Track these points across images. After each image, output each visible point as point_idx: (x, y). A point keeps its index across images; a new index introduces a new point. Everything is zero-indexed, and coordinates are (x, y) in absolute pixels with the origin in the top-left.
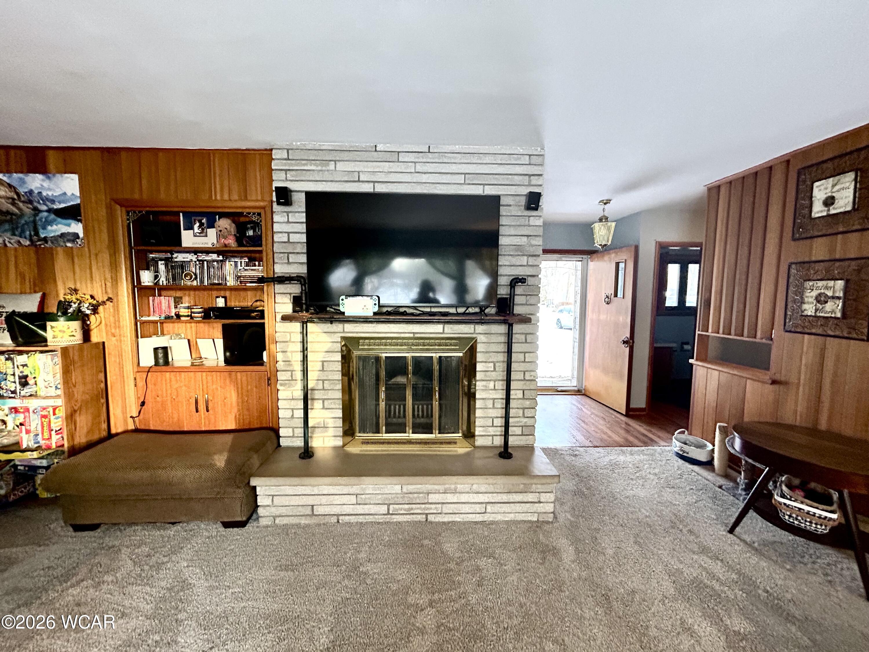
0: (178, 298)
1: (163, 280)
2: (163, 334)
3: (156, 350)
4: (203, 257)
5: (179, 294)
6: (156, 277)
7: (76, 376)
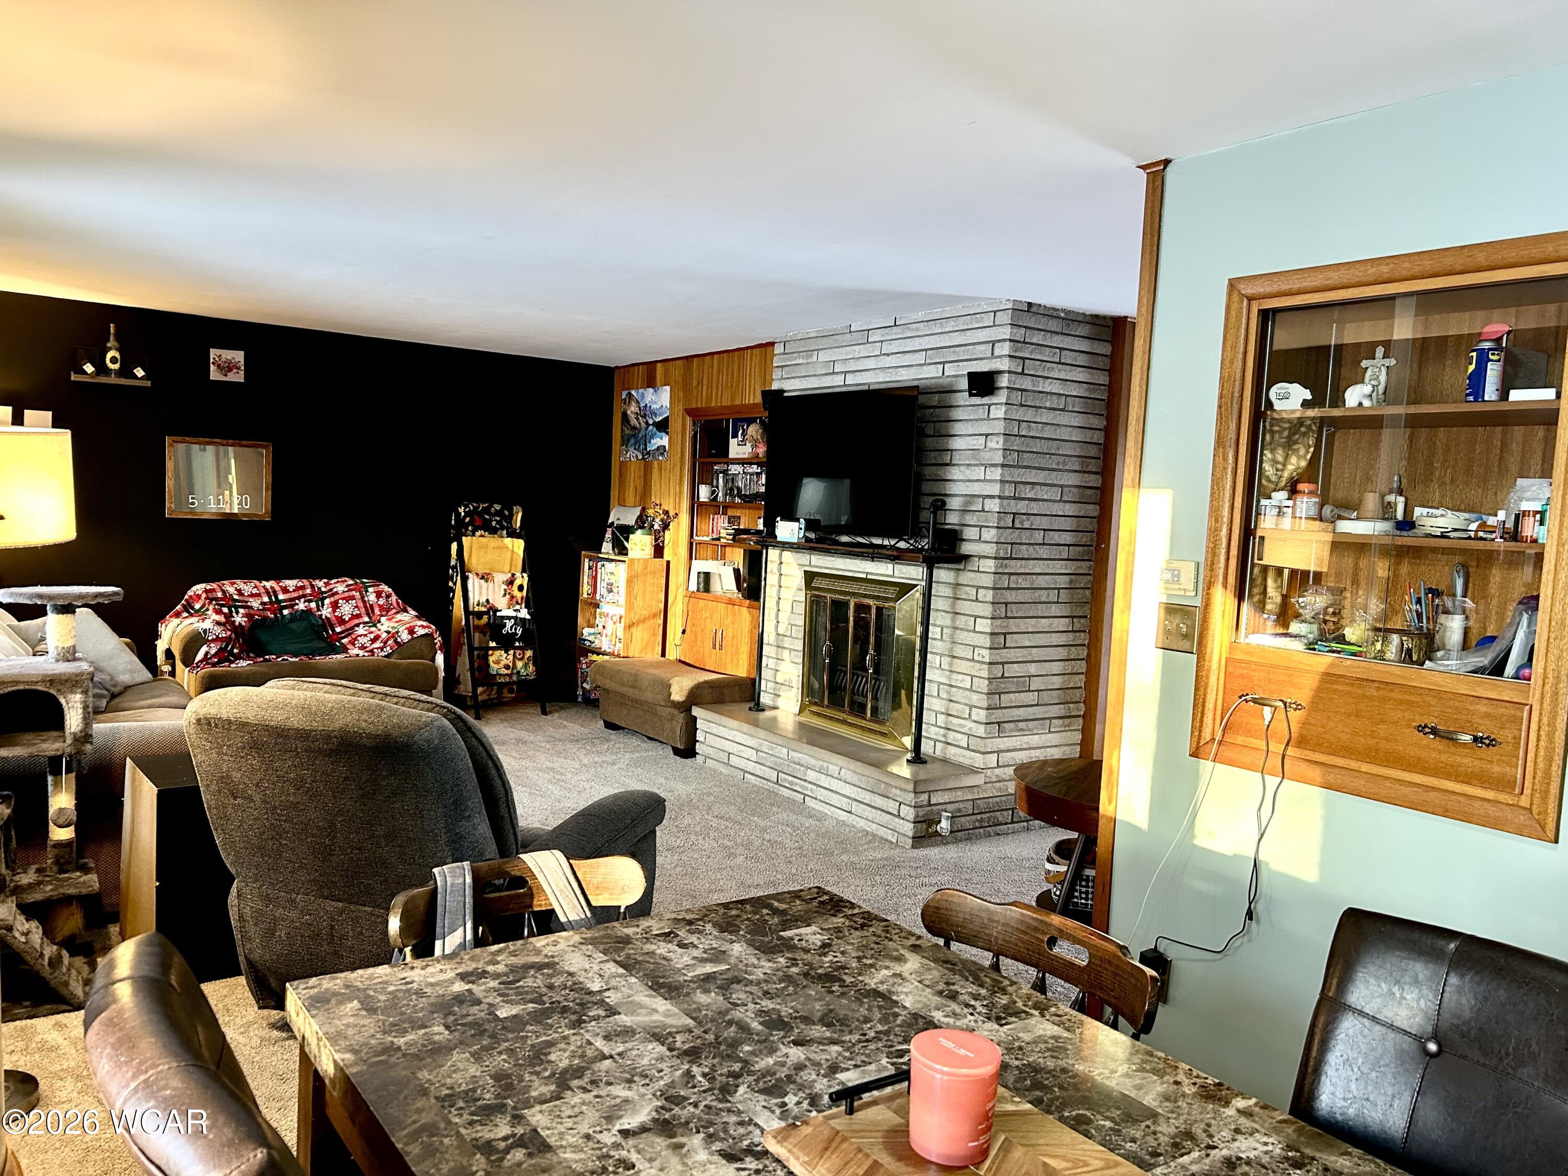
1: (720, 498)
3: (699, 573)
4: (746, 469)
6: (713, 492)
7: (638, 588)
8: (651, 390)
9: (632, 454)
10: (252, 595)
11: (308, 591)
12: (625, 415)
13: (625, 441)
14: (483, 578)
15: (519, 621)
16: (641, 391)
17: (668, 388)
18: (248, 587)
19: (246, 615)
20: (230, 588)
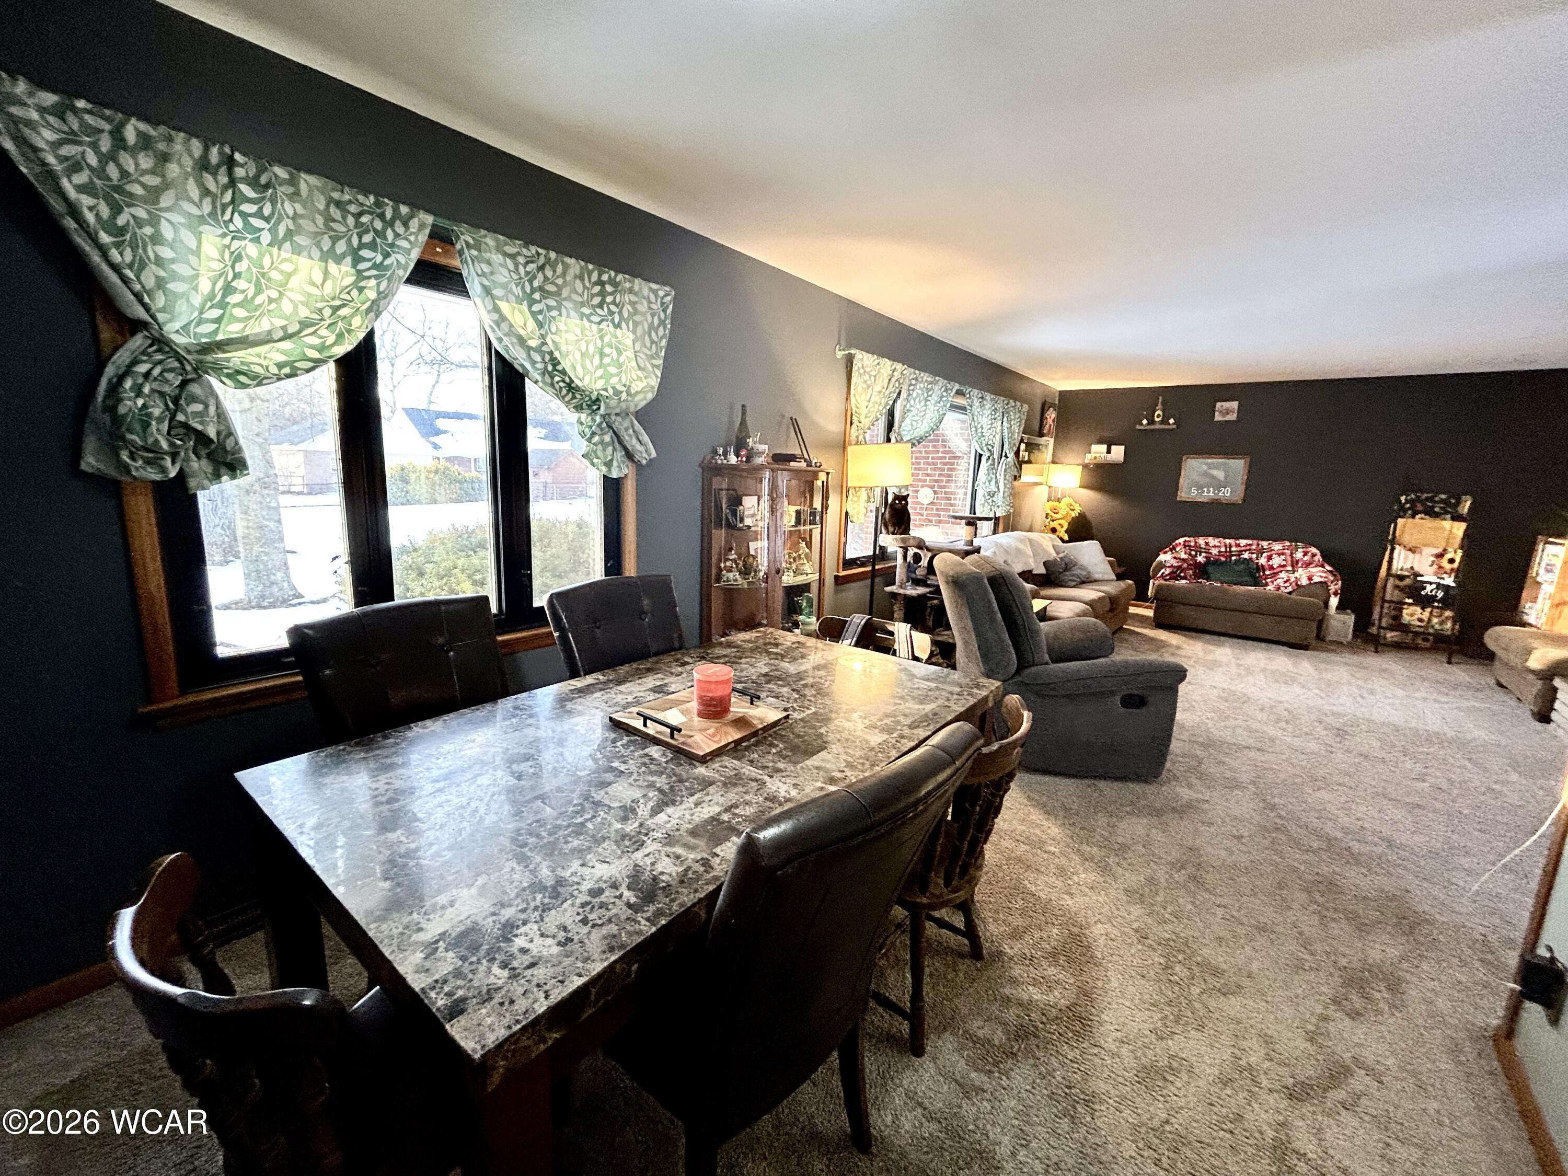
10: (1215, 546)
11: (1254, 547)
14: (1410, 550)
15: (1441, 586)
18: (1212, 541)
19: (1206, 557)
20: (1201, 541)
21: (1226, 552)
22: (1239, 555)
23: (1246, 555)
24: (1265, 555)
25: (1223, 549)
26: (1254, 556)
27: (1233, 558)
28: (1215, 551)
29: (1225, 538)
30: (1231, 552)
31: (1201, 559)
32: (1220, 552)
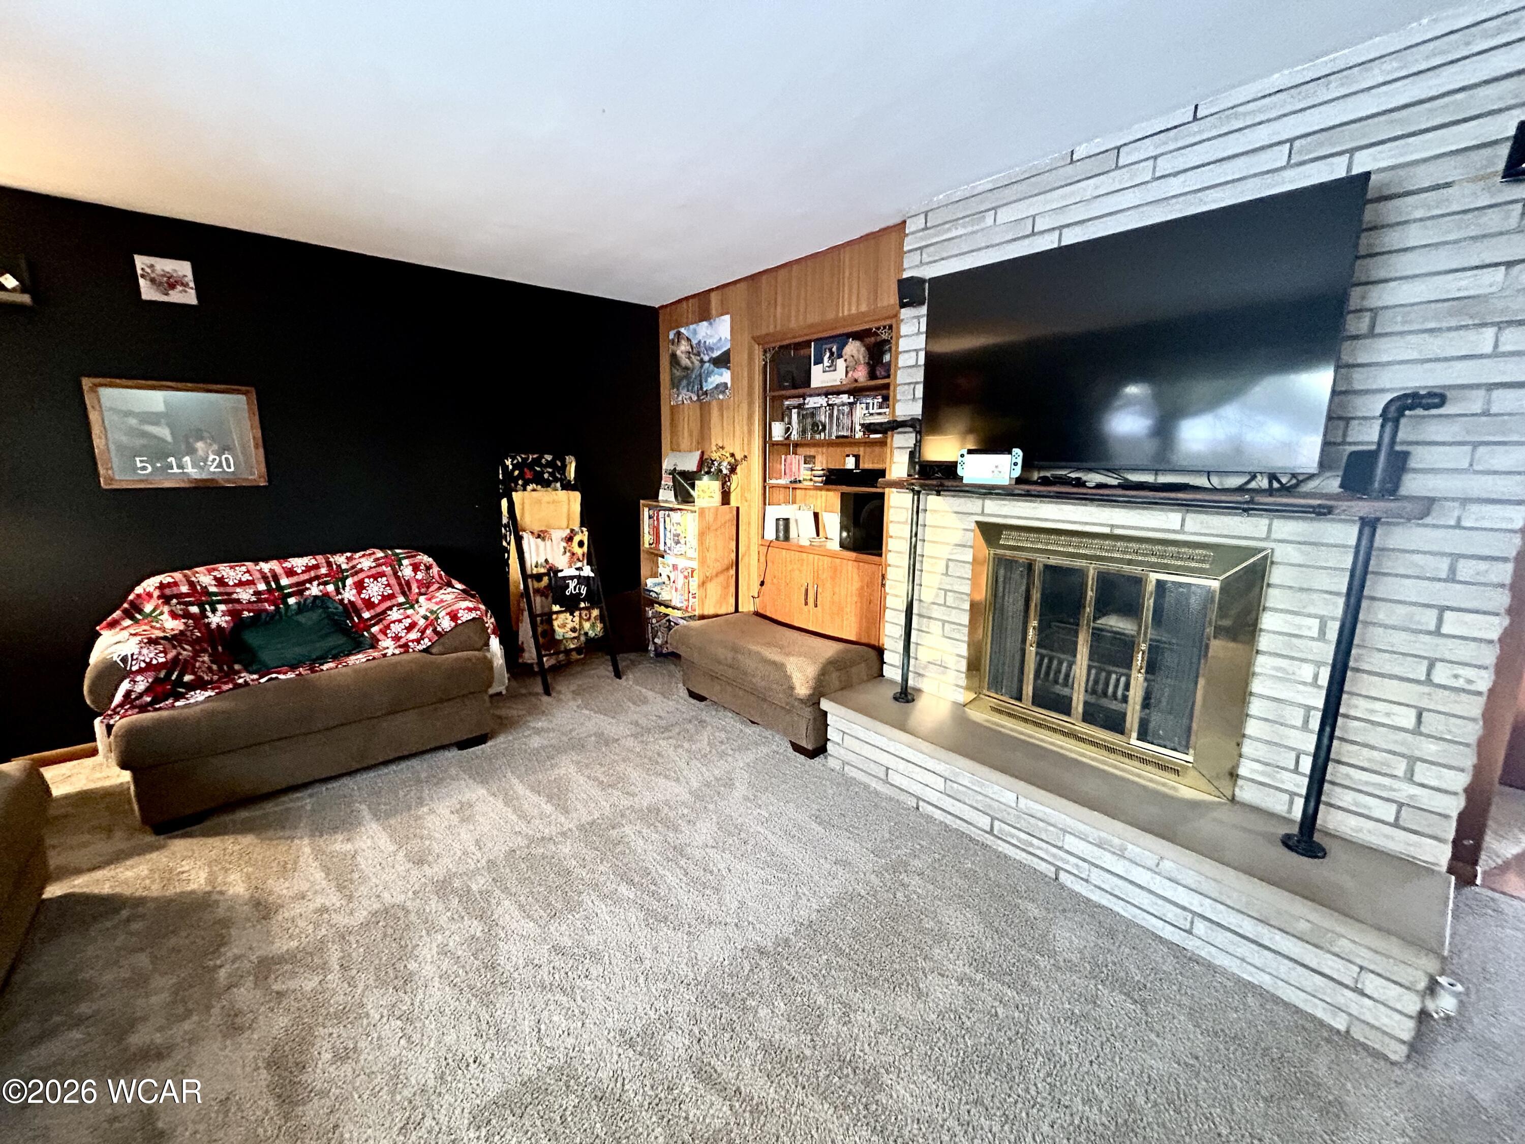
0: (810, 456)
1: (795, 436)
2: (794, 502)
3: (778, 520)
4: (834, 400)
5: (811, 451)
6: (787, 430)
7: (710, 540)
8: (705, 323)
9: (685, 396)
10: (241, 584)
11: (324, 571)
12: (674, 356)
13: (675, 384)
14: (539, 536)
15: (581, 580)
16: (692, 327)
17: (727, 318)
18: (232, 573)
19: (229, 613)
20: (204, 578)
21: (270, 590)
22: (300, 593)
23: (314, 590)
24: (349, 582)
25: (262, 587)
26: (330, 588)
27: (292, 601)
28: (245, 595)
29: (256, 561)
30: (280, 588)
31: (218, 619)
32: (257, 593)
